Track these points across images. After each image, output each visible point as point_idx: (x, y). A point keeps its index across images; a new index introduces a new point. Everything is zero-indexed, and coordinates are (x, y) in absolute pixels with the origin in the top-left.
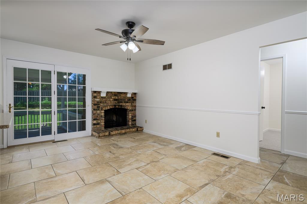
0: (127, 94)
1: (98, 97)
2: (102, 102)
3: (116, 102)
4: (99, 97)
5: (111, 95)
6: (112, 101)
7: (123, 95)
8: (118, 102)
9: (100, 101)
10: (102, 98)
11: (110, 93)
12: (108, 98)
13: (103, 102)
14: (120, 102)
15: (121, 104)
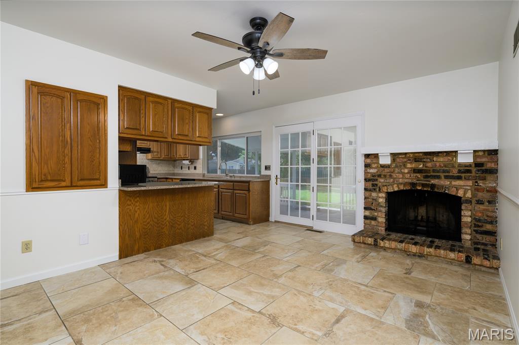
0: (456, 156)
1: (374, 166)
2: (382, 176)
3: (419, 175)
4: (376, 165)
5: (405, 160)
6: (408, 173)
7: (441, 159)
8: (426, 177)
9: (379, 173)
10: (383, 166)
11: (404, 156)
12: (396, 166)
13: (385, 176)
14: (431, 175)
15: (433, 182)
